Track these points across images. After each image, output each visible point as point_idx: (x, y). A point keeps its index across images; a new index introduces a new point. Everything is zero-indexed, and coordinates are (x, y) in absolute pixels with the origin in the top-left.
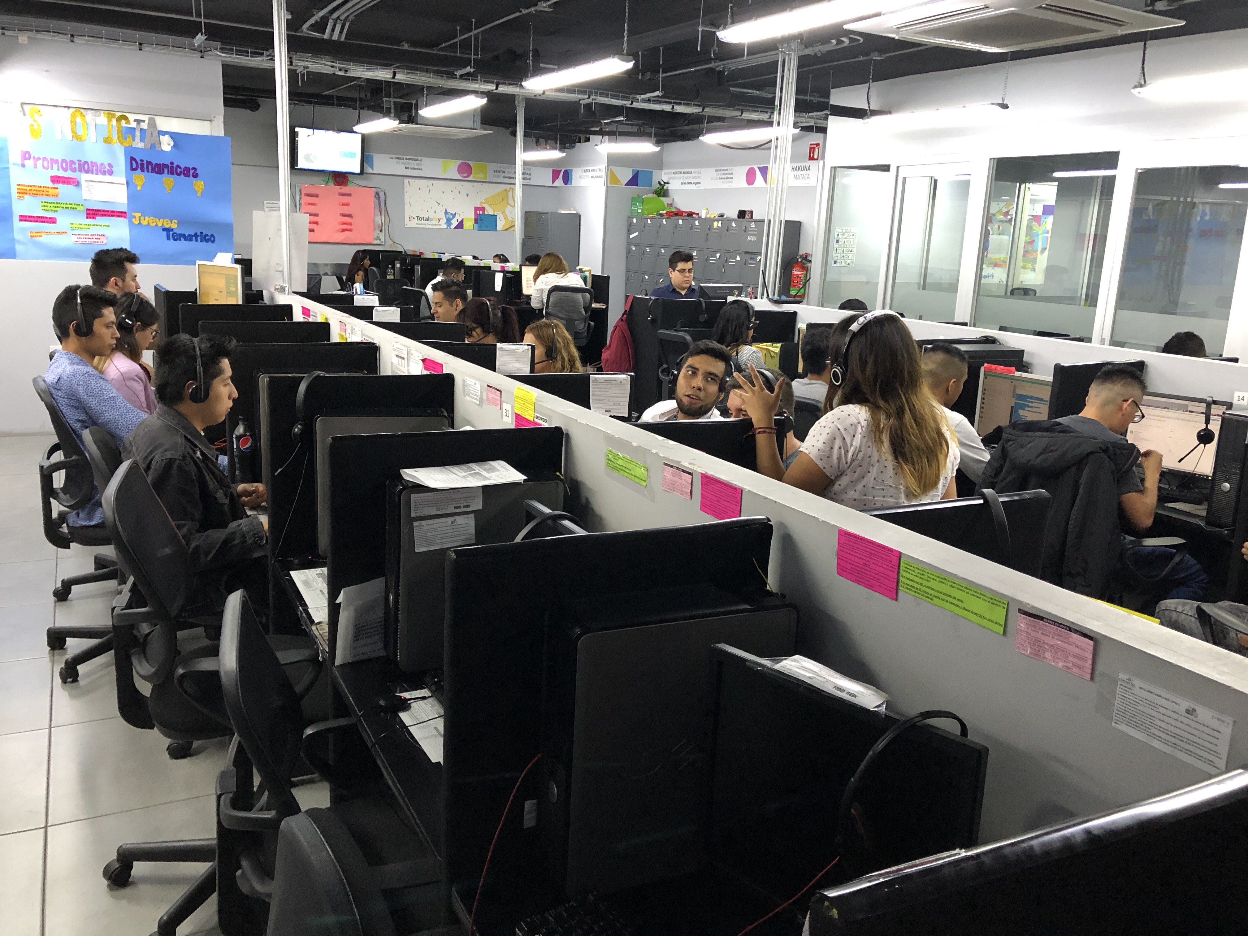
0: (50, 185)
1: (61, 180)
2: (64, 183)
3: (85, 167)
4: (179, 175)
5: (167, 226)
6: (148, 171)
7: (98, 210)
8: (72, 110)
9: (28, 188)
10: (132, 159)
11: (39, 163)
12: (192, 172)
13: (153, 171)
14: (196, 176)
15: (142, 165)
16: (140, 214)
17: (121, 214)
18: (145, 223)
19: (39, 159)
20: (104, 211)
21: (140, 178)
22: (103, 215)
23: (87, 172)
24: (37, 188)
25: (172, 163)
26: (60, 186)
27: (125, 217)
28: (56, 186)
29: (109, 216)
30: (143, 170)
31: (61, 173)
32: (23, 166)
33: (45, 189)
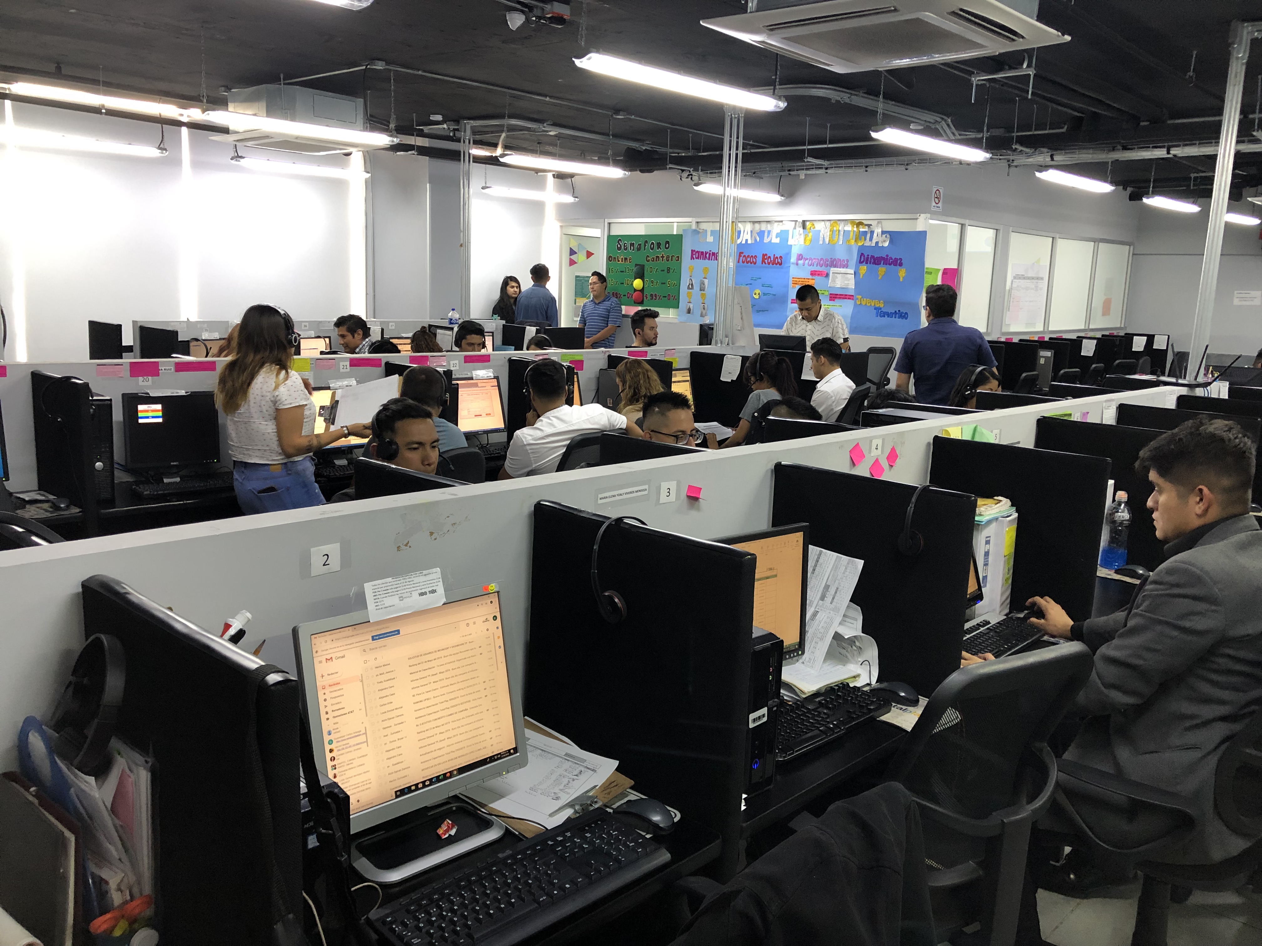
0: (810, 277)
1: (817, 273)
2: (819, 275)
3: (834, 263)
4: (890, 264)
5: (877, 306)
6: (870, 263)
7: (837, 295)
8: (832, 222)
9: (798, 280)
10: (862, 254)
11: (807, 262)
12: (899, 262)
13: (874, 263)
14: (901, 265)
15: (868, 258)
16: (860, 297)
17: (850, 297)
18: (864, 303)
19: (806, 259)
20: (840, 295)
21: (864, 268)
22: (840, 298)
23: (835, 266)
24: (803, 280)
25: (887, 256)
26: (816, 277)
27: (853, 299)
28: (814, 277)
29: (843, 298)
30: (867, 263)
31: (818, 268)
32: (797, 264)
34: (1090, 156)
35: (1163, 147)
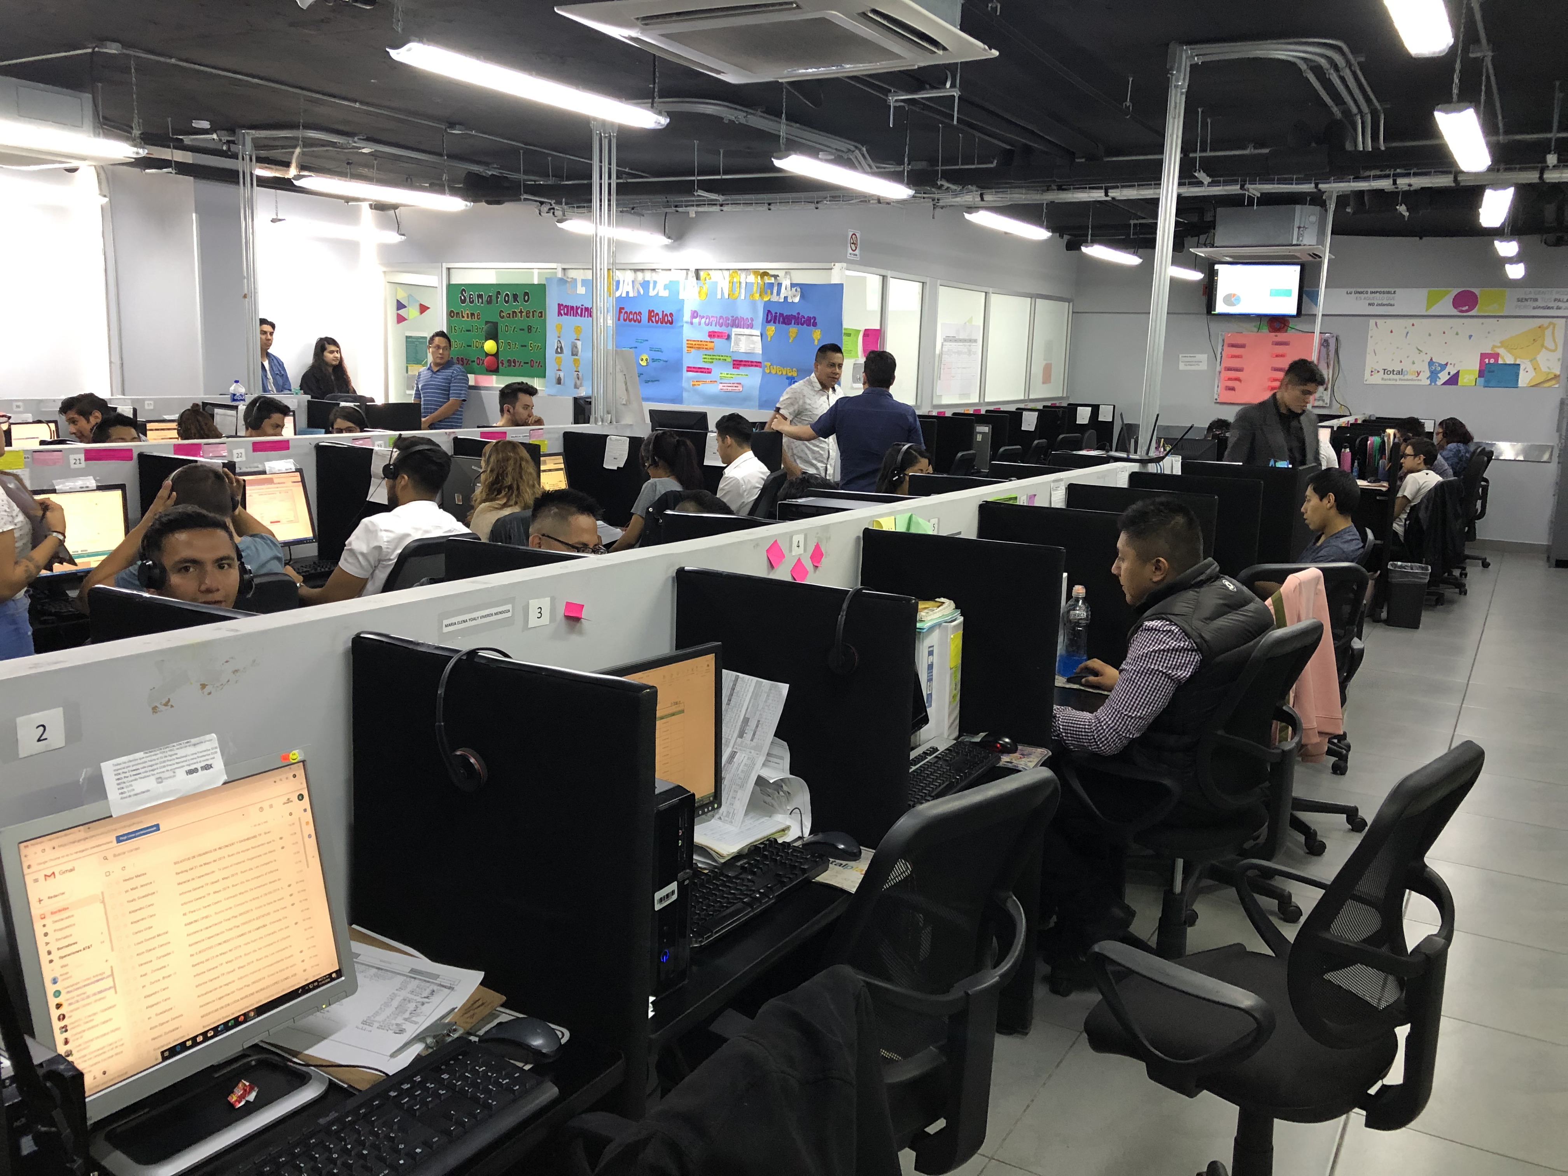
0: (708, 339)
1: (716, 334)
2: (718, 337)
3: (736, 322)
4: (802, 324)
5: (790, 375)
6: (779, 323)
7: (741, 361)
8: (731, 271)
9: (694, 343)
10: (769, 311)
11: (703, 320)
12: (812, 321)
13: (784, 323)
14: (815, 325)
15: (776, 317)
16: (769, 364)
17: (757, 364)
18: (773, 372)
19: (703, 317)
20: (745, 361)
21: (771, 329)
22: (745, 365)
23: (737, 327)
24: (700, 343)
25: (799, 314)
26: (715, 340)
27: (760, 367)
28: (712, 340)
29: (749, 366)
30: (775, 322)
31: (717, 329)
32: (692, 323)
33: (705, 343)
34: (1024, 197)
35: (1101, 188)
